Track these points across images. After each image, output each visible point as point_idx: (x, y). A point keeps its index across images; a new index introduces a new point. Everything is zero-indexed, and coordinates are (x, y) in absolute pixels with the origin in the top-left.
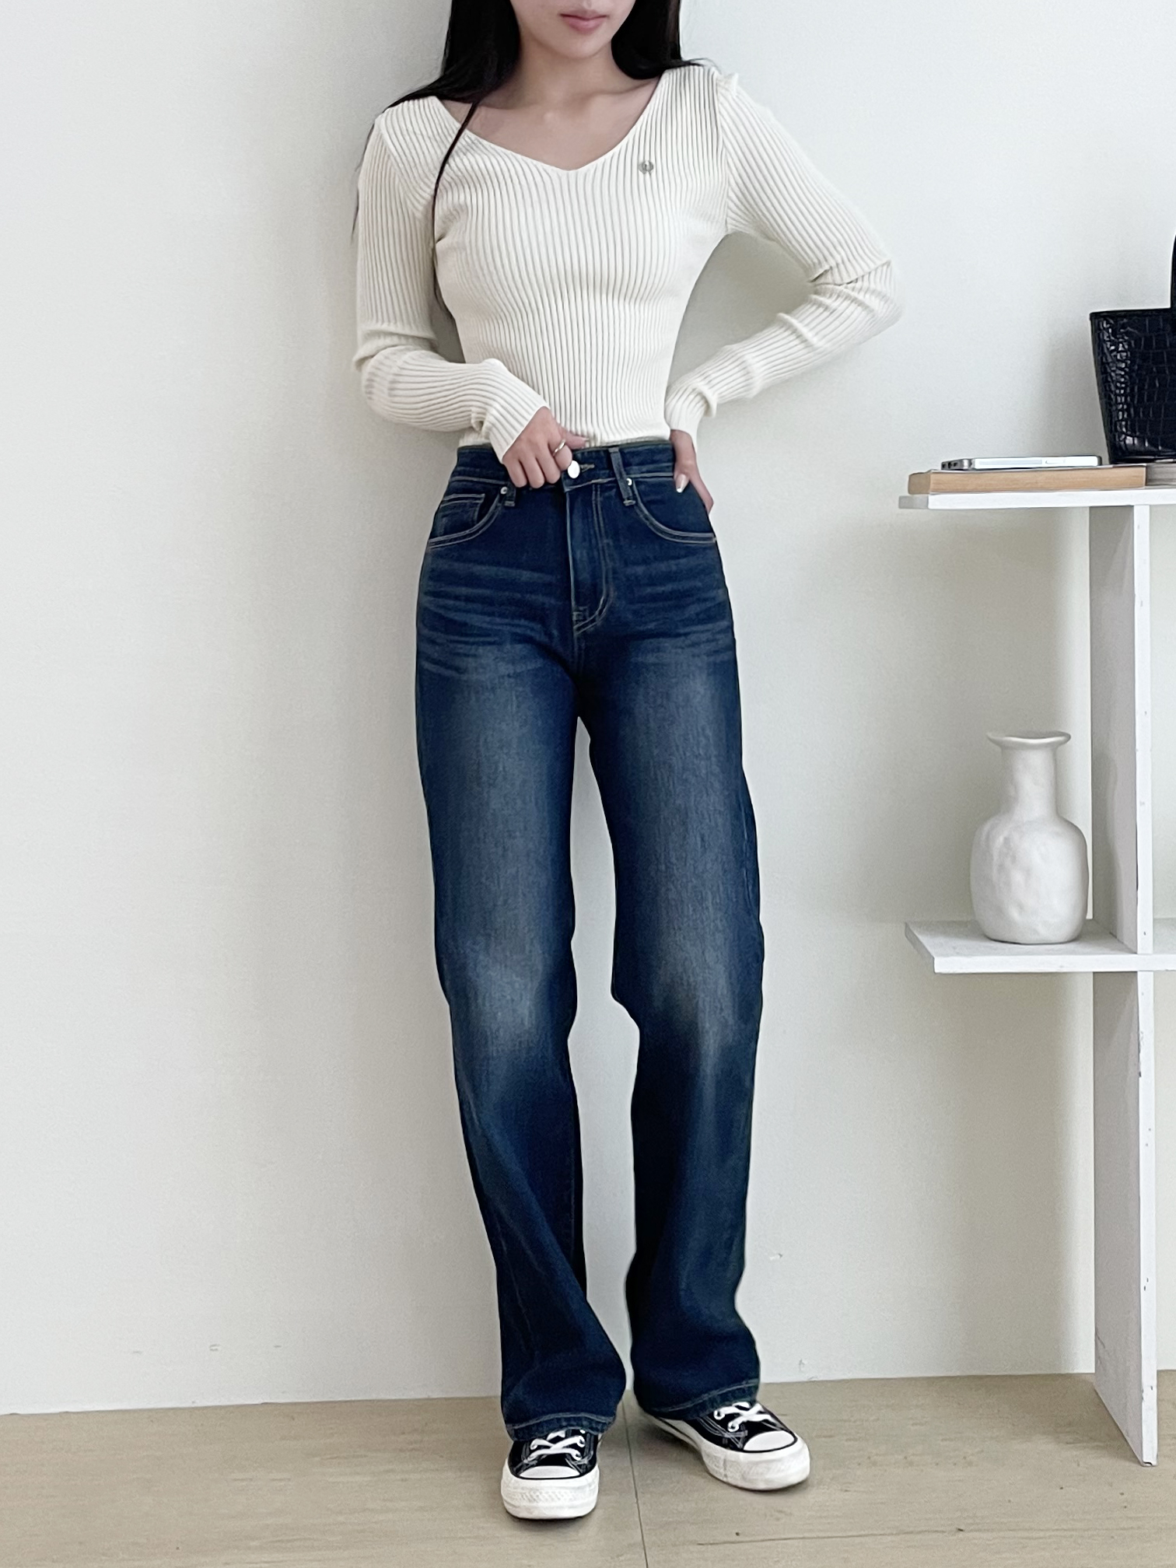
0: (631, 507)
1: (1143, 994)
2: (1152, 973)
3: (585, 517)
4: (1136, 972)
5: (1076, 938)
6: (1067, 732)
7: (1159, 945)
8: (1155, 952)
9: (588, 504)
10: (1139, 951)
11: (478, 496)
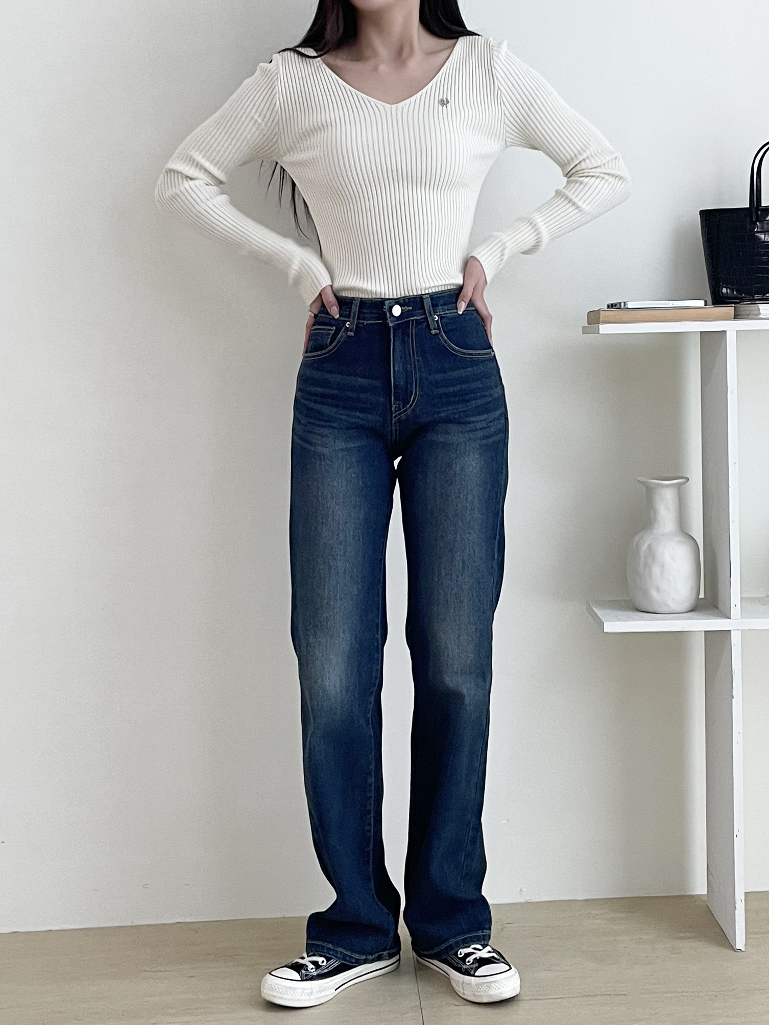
0: (436, 334)
1: (734, 645)
2: (740, 631)
3: (403, 342)
4: (730, 631)
5: (692, 610)
6: (687, 476)
7: (744, 613)
8: (742, 618)
9: (405, 333)
10: (732, 618)
11: (331, 328)
